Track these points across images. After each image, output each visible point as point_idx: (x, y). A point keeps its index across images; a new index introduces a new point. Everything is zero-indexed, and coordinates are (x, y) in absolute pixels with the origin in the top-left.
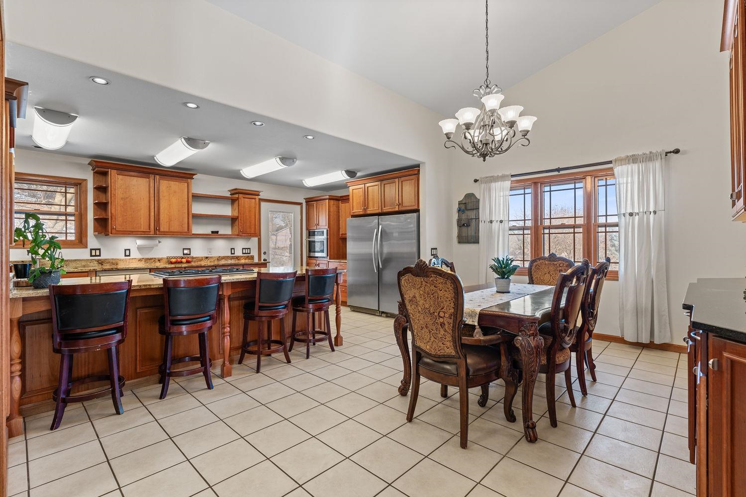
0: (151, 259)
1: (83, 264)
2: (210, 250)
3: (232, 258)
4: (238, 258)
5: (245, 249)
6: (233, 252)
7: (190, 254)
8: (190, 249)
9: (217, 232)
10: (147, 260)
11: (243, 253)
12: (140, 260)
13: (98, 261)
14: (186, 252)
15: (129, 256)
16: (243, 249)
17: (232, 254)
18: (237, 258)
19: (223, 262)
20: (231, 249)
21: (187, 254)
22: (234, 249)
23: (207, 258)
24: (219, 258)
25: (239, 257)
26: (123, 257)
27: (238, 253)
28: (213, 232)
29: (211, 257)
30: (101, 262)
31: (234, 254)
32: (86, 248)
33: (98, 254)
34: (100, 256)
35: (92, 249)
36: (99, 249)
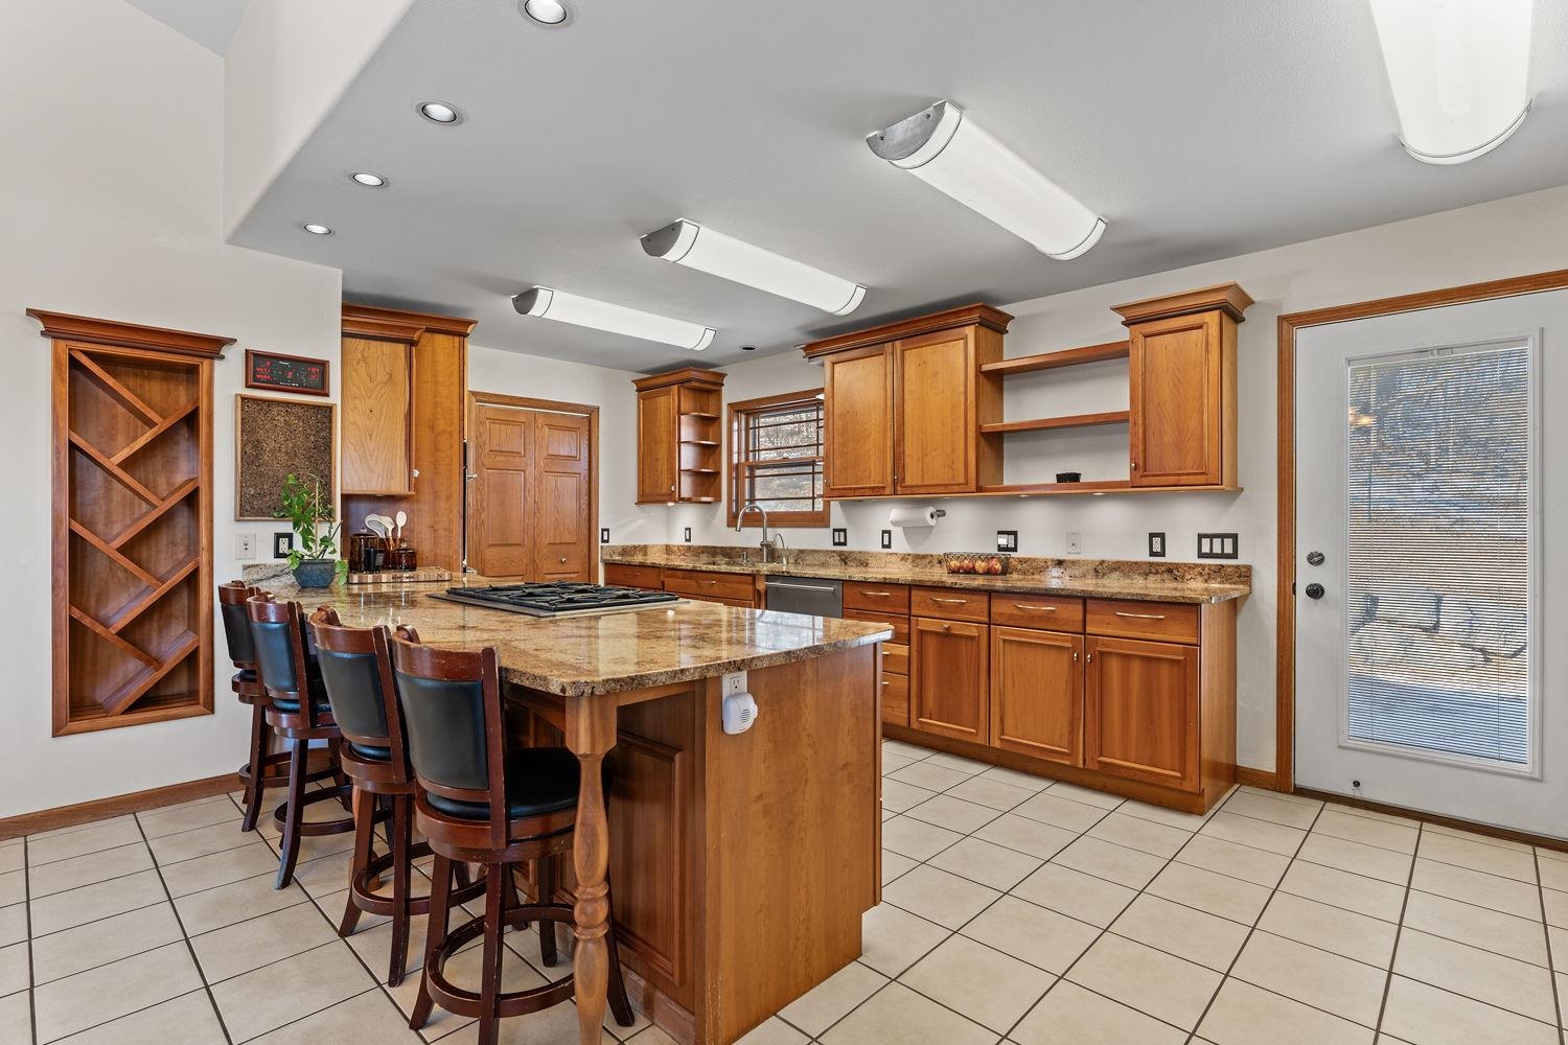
0: (924, 557)
1: (823, 558)
2: (1073, 539)
3: (1148, 570)
4: (1174, 571)
5: (1211, 537)
6: (1157, 548)
7: (1015, 549)
8: (1015, 533)
9: (1075, 477)
10: (918, 559)
11: (1201, 555)
12: (904, 558)
13: (841, 554)
14: (1003, 541)
15: (889, 546)
16: (1201, 537)
17: (1153, 554)
18: (1170, 571)
19: (1114, 585)
20: (1152, 536)
21: (1007, 549)
22: (1162, 536)
23: (1060, 563)
24: (1101, 569)
25: (1178, 566)
26: (879, 549)
27: (1182, 551)
28: (1061, 478)
29: (1074, 563)
30: (845, 559)
31: (1163, 554)
32: (828, 526)
33: (842, 540)
34: (845, 544)
35: (835, 530)
36: (844, 531)
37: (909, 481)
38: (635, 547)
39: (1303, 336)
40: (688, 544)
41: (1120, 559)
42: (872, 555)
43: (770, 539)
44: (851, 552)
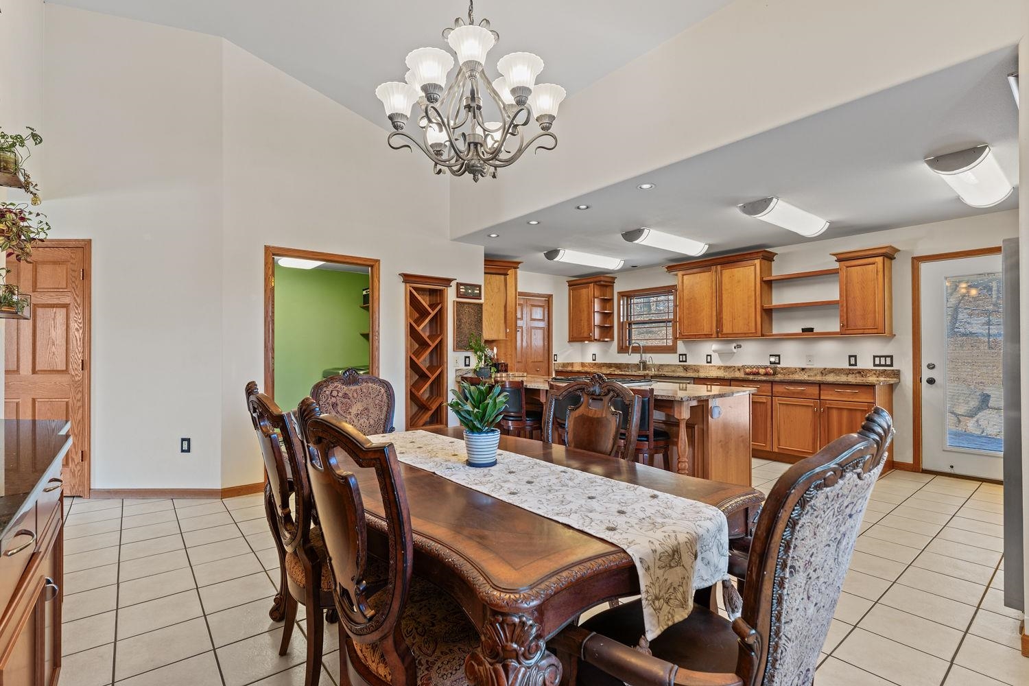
0: (730, 367)
1: (673, 369)
2: (810, 358)
3: (848, 372)
4: (860, 372)
5: (880, 357)
6: (853, 362)
7: (779, 363)
8: (779, 356)
9: (811, 330)
10: (727, 368)
11: (875, 365)
12: (719, 368)
13: (683, 366)
14: (773, 359)
15: (710, 362)
16: (874, 357)
17: (850, 365)
18: (859, 373)
19: (831, 378)
20: (850, 357)
21: (775, 363)
22: (855, 357)
23: (803, 369)
24: (824, 372)
25: (863, 370)
26: (705, 364)
27: (865, 363)
28: (804, 330)
29: (810, 369)
30: (686, 368)
31: (856, 365)
32: (676, 353)
33: (684, 360)
34: (686, 361)
35: (680, 355)
36: (686, 355)
37: (725, 331)
38: (568, 364)
39: (924, 267)
40: (594, 362)
41: (834, 367)
42: (702, 367)
43: (643, 359)
44: (689, 365)
